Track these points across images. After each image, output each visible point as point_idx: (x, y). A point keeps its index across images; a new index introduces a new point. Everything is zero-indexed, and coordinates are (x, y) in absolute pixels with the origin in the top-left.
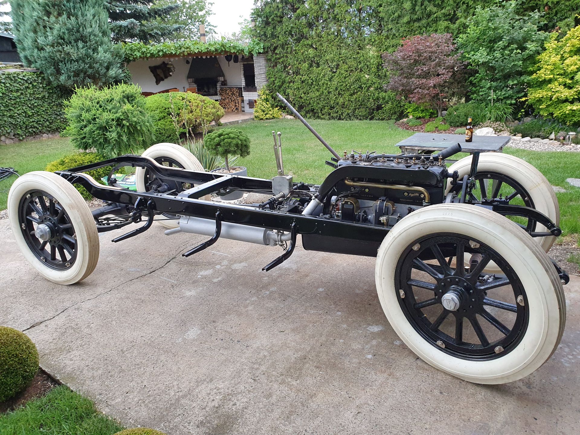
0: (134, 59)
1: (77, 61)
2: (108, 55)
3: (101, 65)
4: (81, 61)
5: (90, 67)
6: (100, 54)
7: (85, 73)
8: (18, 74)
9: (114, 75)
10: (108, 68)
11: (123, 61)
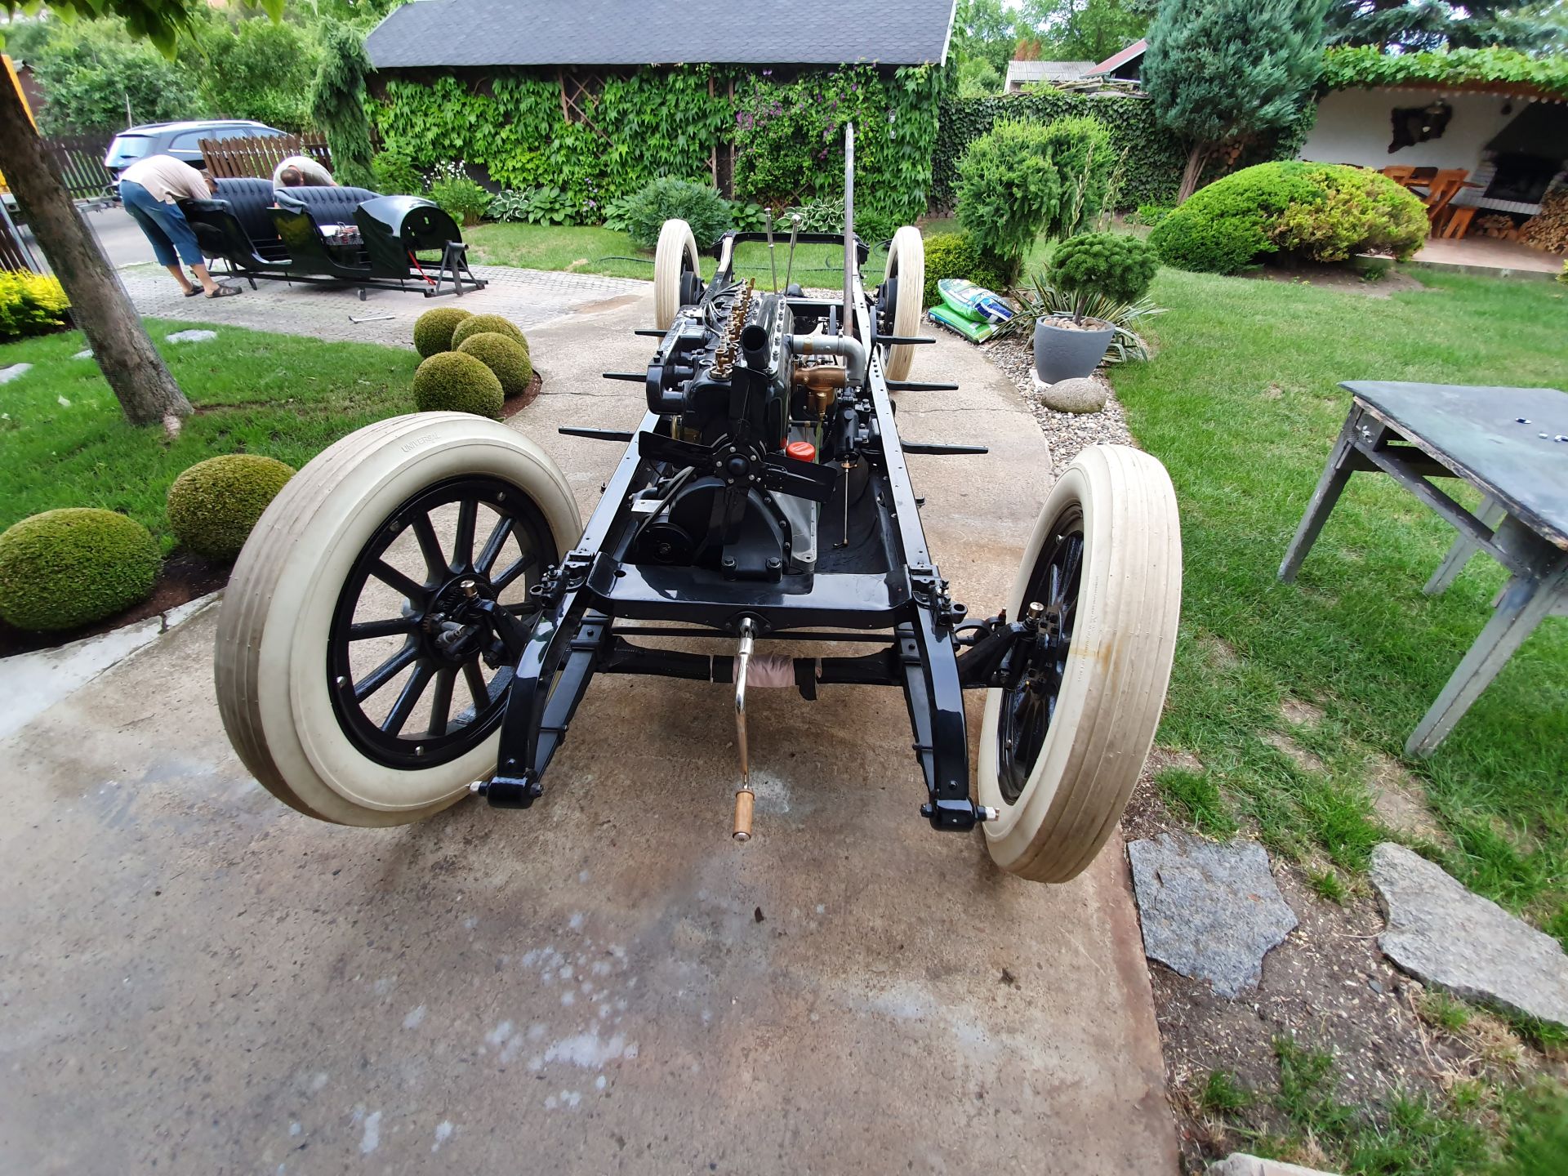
0: (1339, 85)
1: (1211, 80)
2: (1280, 73)
3: (1253, 91)
4: (1216, 82)
5: (1230, 95)
6: (1259, 68)
7: (1215, 107)
8: (1115, 102)
9: (1269, 117)
10: (1267, 99)
11: (1314, 87)
